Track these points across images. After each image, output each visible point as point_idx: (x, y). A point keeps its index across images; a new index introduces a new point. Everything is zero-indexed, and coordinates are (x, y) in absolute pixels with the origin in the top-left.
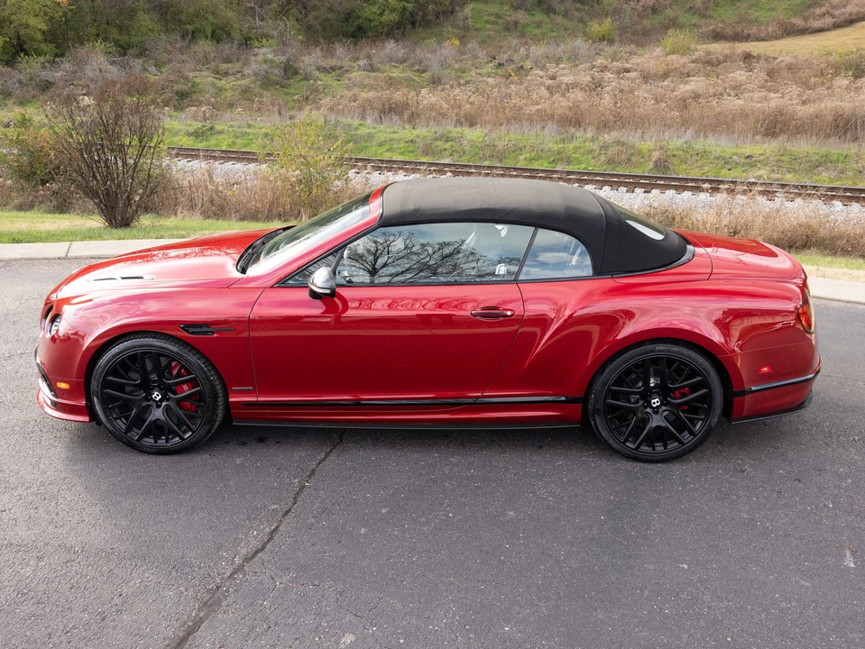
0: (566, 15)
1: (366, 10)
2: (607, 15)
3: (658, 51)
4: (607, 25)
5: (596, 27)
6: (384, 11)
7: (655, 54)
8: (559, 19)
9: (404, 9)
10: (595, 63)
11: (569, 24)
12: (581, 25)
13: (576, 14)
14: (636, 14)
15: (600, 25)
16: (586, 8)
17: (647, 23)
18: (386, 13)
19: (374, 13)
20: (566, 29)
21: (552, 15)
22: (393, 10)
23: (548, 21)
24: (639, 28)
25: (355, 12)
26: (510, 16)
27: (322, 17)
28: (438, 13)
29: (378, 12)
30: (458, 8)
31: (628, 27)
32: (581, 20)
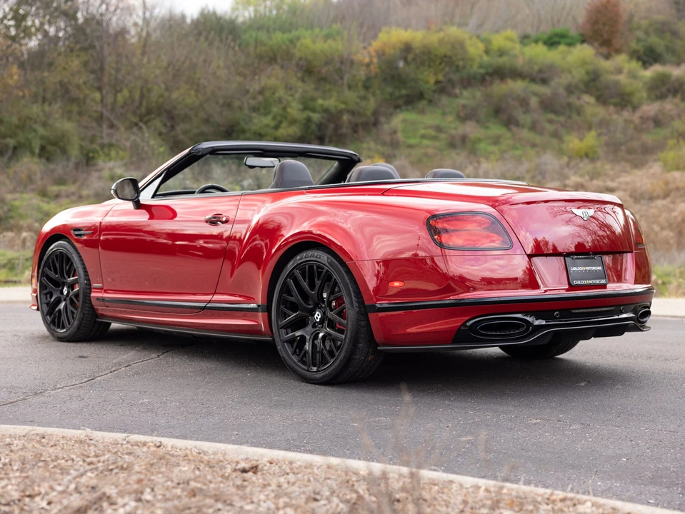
0: (534, 127)
1: (255, 121)
2: (590, 128)
3: (656, 168)
4: (591, 139)
5: (573, 142)
6: (281, 122)
7: (651, 171)
8: (525, 134)
9: (309, 120)
10: (567, 182)
11: (538, 139)
12: (555, 141)
13: (549, 127)
14: (632, 126)
15: (581, 140)
16: (562, 119)
17: (648, 138)
18: (284, 124)
19: (267, 126)
20: (534, 145)
21: (514, 129)
22: (293, 122)
23: (509, 135)
24: (636, 144)
25: (238, 123)
26: (456, 129)
27: (195, 131)
28: (356, 125)
29: (272, 124)
30: (382, 119)
31: (621, 144)
32: (556, 135)
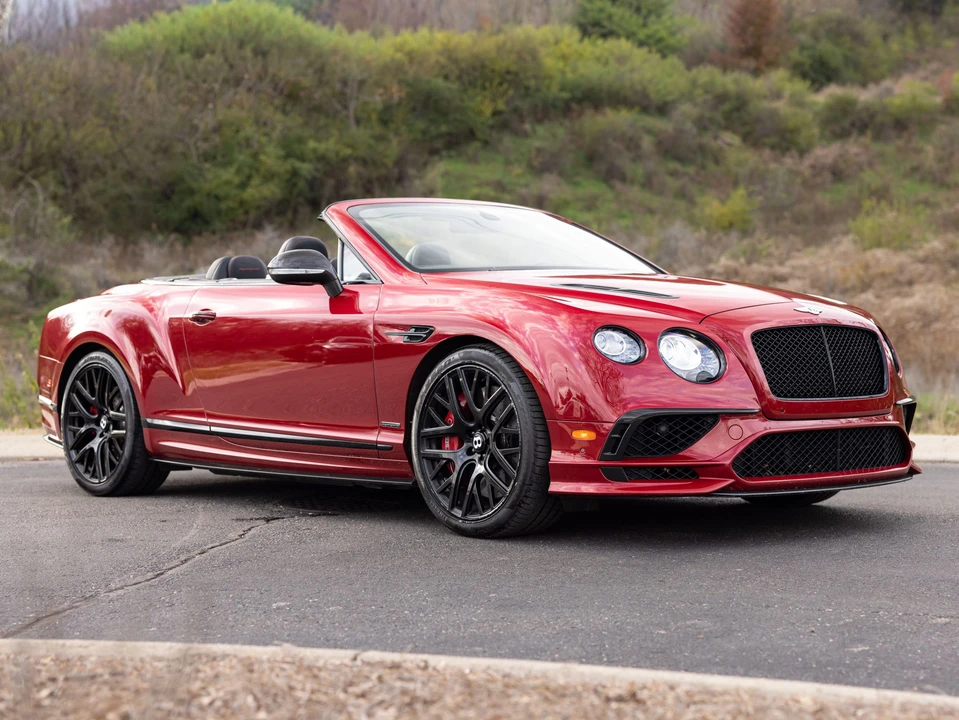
0: (648, 183)
1: (209, 176)
2: (736, 184)
3: (846, 244)
4: (738, 200)
5: (712, 206)
6: (249, 178)
7: (842, 248)
8: (635, 193)
9: (295, 173)
10: (712, 267)
11: (656, 202)
12: (682, 205)
13: (673, 183)
14: (799, 180)
15: (723, 202)
16: (691, 170)
17: (824, 199)
18: (256, 181)
19: (228, 183)
20: (651, 212)
21: (619, 185)
22: (269, 177)
23: (610, 195)
24: (807, 208)
25: (182, 180)
26: (527, 186)
27: (113, 192)
28: (370, 181)
29: (237, 180)
30: (412, 172)
31: (784, 208)
32: (682, 194)
